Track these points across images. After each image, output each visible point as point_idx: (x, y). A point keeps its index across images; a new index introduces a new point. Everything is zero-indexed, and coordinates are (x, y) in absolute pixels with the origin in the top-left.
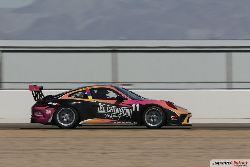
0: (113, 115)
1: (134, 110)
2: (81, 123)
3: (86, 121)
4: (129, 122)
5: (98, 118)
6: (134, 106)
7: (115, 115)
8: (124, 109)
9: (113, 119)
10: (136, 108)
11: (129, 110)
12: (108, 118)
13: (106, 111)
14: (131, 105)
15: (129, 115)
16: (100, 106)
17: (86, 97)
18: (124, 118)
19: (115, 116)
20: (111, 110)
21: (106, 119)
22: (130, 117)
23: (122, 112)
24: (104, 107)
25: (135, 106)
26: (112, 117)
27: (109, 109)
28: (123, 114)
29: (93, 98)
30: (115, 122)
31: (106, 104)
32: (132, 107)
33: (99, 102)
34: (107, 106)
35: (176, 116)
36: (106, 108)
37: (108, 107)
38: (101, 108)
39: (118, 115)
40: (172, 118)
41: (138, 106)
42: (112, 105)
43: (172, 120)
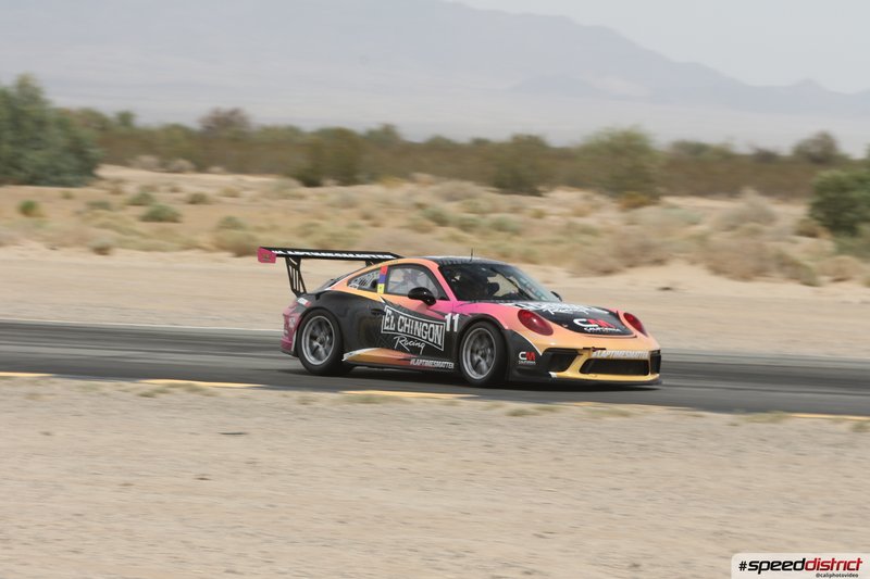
0: (409, 339)
1: (448, 330)
2: (346, 357)
3: (358, 352)
4: (440, 364)
5: (382, 347)
6: (448, 317)
7: (414, 340)
8: (429, 323)
9: (411, 352)
10: (452, 321)
11: (439, 328)
12: (400, 349)
13: (396, 330)
14: (444, 315)
15: (440, 343)
16: (385, 313)
17: (374, 285)
18: (430, 351)
19: (413, 344)
20: (406, 325)
21: (397, 350)
22: (440, 347)
23: (426, 332)
24: (393, 317)
25: (452, 316)
26: (408, 346)
27: (402, 324)
28: (427, 340)
29: (386, 292)
30: (412, 362)
31: (399, 307)
32: (445, 321)
33: (387, 303)
34: (399, 315)
35: (533, 354)
36: (396, 320)
37: (401, 317)
38: (387, 319)
39: (419, 341)
41: (456, 317)
42: (410, 312)
43: (522, 365)
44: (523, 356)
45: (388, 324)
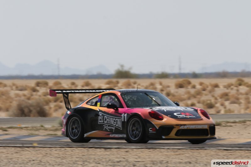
0: (109, 126)
1: (123, 121)
2: (85, 135)
3: (90, 133)
4: (120, 135)
5: (99, 130)
8: (116, 118)
9: (110, 131)
11: (120, 120)
12: (106, 130)
13: (104, 122)
14: (121, 114)
15: (120, 127)
16: (99, 115)
17: (96, 103)
18: (117, 131)
19: (110, 128)
20: (107, 120)
22: (120, 128)
23: (115, 122)
24: (102, 117)
25: (124, 115)
26: (108, 129)
27: (106, 120)
28: (115, 126)
29: (101, 106)
31: (104, 112)
32: (122, 117)
33: (100, 111)
35: (154, 129)
37: (105, 117)
38: (100, 118)
39: (112, 126)
40: (150, 130)
41: (126, 115)
42: (108, 114)
43: (151, 133)
44: (151, 130)
45: (101, 120)
